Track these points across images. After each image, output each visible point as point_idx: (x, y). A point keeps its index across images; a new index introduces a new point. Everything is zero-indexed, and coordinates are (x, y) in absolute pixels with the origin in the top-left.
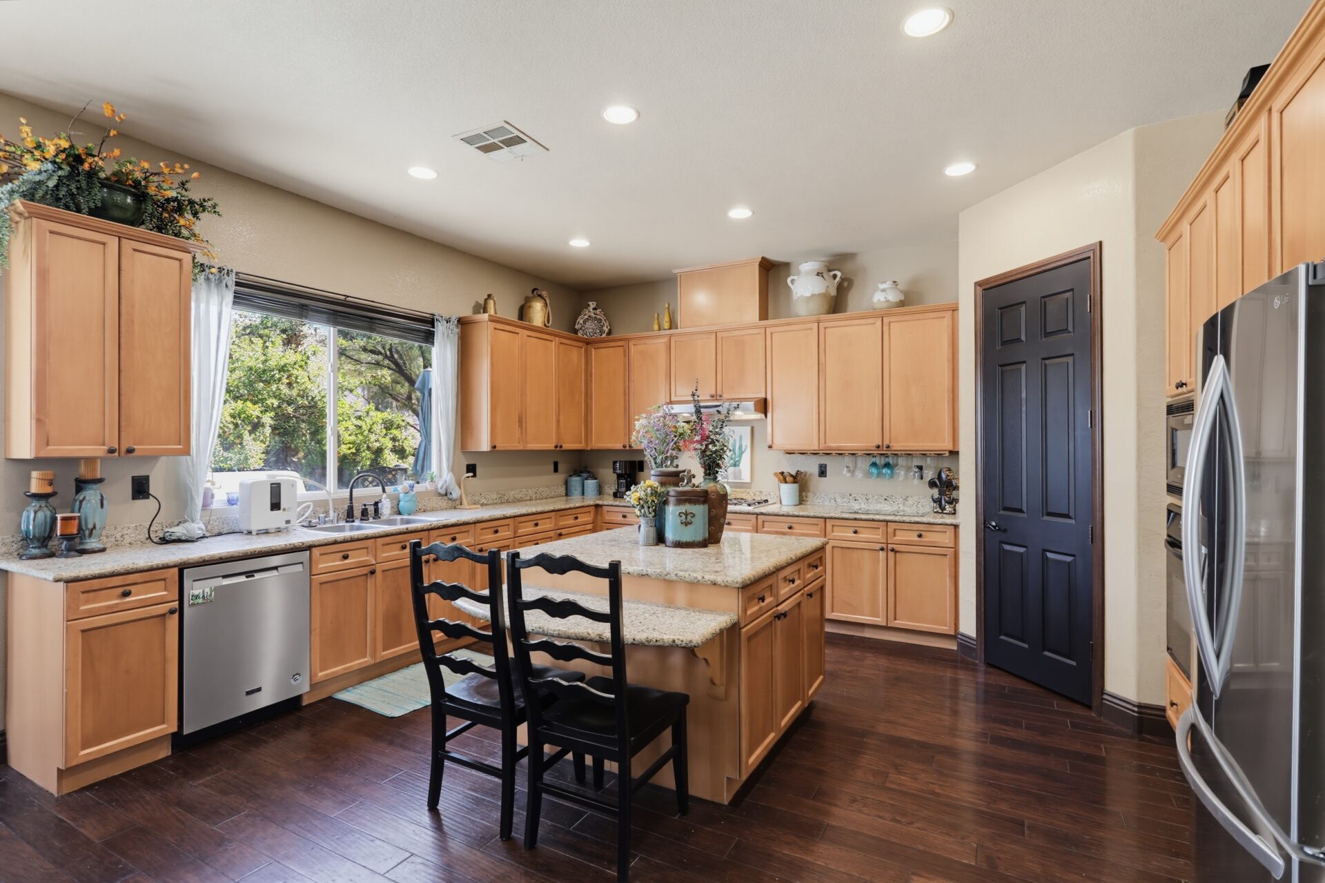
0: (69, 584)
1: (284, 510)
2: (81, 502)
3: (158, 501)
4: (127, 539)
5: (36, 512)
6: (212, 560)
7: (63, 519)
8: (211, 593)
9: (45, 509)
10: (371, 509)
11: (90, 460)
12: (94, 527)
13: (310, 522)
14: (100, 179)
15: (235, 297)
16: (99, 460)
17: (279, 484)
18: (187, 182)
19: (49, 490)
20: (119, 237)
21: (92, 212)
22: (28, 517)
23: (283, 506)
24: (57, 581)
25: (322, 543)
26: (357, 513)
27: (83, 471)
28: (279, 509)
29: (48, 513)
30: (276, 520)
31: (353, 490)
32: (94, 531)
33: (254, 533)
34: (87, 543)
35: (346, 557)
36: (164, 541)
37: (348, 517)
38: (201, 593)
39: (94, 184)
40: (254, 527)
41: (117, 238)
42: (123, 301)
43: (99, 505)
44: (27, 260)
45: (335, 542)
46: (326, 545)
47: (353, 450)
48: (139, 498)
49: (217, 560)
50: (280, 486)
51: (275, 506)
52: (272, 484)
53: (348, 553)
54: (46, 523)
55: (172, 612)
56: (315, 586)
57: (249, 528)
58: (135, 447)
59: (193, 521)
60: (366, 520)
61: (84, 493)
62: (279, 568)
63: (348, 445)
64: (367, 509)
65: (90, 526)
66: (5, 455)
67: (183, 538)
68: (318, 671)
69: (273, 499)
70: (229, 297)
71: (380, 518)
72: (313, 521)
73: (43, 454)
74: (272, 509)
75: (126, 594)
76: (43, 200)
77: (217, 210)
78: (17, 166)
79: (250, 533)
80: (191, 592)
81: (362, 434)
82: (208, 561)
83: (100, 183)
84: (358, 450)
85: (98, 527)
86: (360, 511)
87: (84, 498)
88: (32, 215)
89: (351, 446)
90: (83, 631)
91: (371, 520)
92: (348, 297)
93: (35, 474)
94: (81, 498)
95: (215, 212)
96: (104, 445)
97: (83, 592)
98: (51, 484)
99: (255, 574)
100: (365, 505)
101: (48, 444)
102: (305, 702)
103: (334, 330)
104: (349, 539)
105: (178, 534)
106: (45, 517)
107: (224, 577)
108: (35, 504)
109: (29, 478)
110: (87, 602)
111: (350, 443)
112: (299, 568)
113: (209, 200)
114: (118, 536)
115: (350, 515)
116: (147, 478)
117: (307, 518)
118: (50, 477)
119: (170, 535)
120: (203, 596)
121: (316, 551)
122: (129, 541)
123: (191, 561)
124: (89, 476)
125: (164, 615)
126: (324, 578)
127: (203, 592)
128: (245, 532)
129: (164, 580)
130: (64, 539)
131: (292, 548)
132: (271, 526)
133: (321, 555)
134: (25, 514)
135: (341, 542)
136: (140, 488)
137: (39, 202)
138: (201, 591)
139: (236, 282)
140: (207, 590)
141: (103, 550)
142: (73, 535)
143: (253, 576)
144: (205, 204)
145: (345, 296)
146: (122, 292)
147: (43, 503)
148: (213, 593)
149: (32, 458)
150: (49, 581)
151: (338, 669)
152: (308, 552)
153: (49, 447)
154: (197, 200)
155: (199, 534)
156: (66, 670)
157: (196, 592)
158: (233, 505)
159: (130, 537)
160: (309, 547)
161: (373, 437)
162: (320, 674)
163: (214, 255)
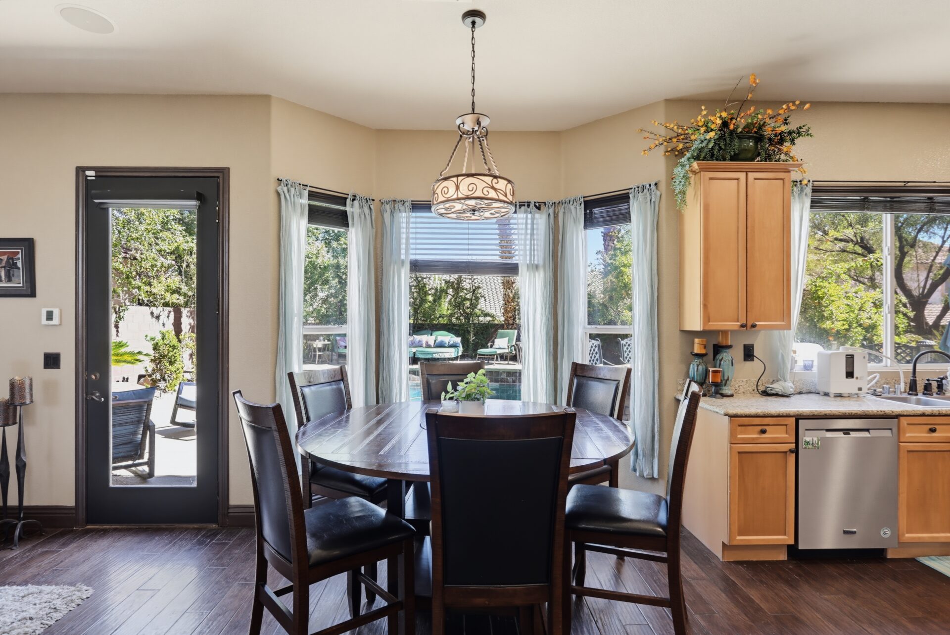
0: (732, 418)
1: (857, 378)
2: (721, 361)
3: (764, 365)
4: (742, 390)
5: (698, 366)
6: (819, 415)
7: (714, 372)
8: (818, 442)
9: (703, 364)
10: (934, 385)
11: (725, 333)
12: (728, 379)
13: (875, 390)
14: (737, 133)
15: (812, 202)
16: (729, 332)
17: (853, 355)
18: (788, 117)
19: (704, 352)
20: (746, 172)
21: (733, 159)
22: (694, 368)
23: (855, 375)
24: (726, 415)
25: (911, 413)
26: (920, 387)
27: (721, 340)
28: (853, 377)
29: (704, 367)
30: (849, 386)
31: (918, 365)
32: (728, 382)
33: (832, 395)
34: (723, 389)
35: (933, 430)
36: (765, 393)
37: (911, 389)
38: (811, 440)
39: (734, 138)
40: (833, 390)
41: (745, 174)
42: (749, 218)
43: (731, 365)
44: (697, 200)
45: (923, 415)
46: (914, 416)
47: (846, 327)
48: (748, 361)
49: (823, 416)
50: (853, 358)
51: (850, 374)
52: (847, 355)
53: (936, 426)
54: (703, 373)
55: (791, 451)
56: (903, 454)
57: (827, 391)
58: (757, 323)
59: (785, 381)
60: (930, 395)
61: (722, 354)
62: (870, 431)
63: (842, 322)
64: (930, 384)
65: (726, 378)
66: (680, 328)
67: (780, 393)
68: (905, 533)
69: (847, 368)
70: (808, 203)
71: (944, 394)
72: (878, 390)
73: (707, 328)
74: (847, 377)
75: (763, 432)
76: (705, 159)
77: (809, 132)
78: (688, 143)
79: (826, 394)
80: (804, 438)
81: (853, 312)
82: (816, 416)
83: (737, 136)
84: (850, 326)
85: (730, 379)
86: (923, 387)
87: (722, 359)
88: (702, 169)
89: (845, 323)
90: (739, 453)
91: (935, 395)
92: (908, 182)
93: (696, 340)
94: (720, 358)
95: (808, 135)
96: (738, 322)
97: (739, 426)
98: (705, 348)
99: (851, 433)
100: (928, 380)
101: (709, 322)
102: (890, 556)
103: (891, 217)
104: (937, 414)
105: (777, 390)
106: (703, 369)
107: (828, 430)
108: (697, 361)
109: (693, 343)
110: (741, 433)
111: (843, 320)
112: (887, 433)
113: (804, 126)
114: (737, 386)
115: (913, 388)
116: (752, 346)
117: (873, 386)
118: (704, 343)
119: (771, 390)
120: (813, 443)
121: (904, 421)
122: (743, 391)
123: (805, 414)
124: (724, 344)
125: (785, 452)
126: (911, 446)
127: (813, 439)
128: (822, 394)
129: (786, 425)
130: (713, 385)
131: (883, 415)
132: (844, 391)
133: (908, 424)
134: (691, 366)
135: (928, 416)
136: (749, 354)
137: (703, 160)
138: (811, 439)
139: (812, 189)
140: (815, 439)
141: (732, 396)
142: (718, 383)
143: (849, 434)
144: (801, 130)
145: (904, 182)
146: (748, 211)
147: (700, 360)
148: (819, 442)
149: (701, 330)
150: (721, 414)
151: (925, 536)
152: (897, 420)
153: (710, 323)
154: (795, 129)
155: (791, 391)
156: (730, 477)
157: (808, 439)
158: (808, 370)
159: (744, 388)
160: (897, 416)
161: (864, 315)
162: (907, 535)
163: (806, 170)
